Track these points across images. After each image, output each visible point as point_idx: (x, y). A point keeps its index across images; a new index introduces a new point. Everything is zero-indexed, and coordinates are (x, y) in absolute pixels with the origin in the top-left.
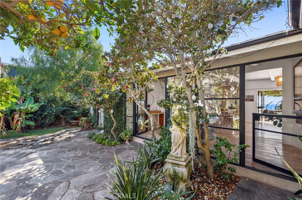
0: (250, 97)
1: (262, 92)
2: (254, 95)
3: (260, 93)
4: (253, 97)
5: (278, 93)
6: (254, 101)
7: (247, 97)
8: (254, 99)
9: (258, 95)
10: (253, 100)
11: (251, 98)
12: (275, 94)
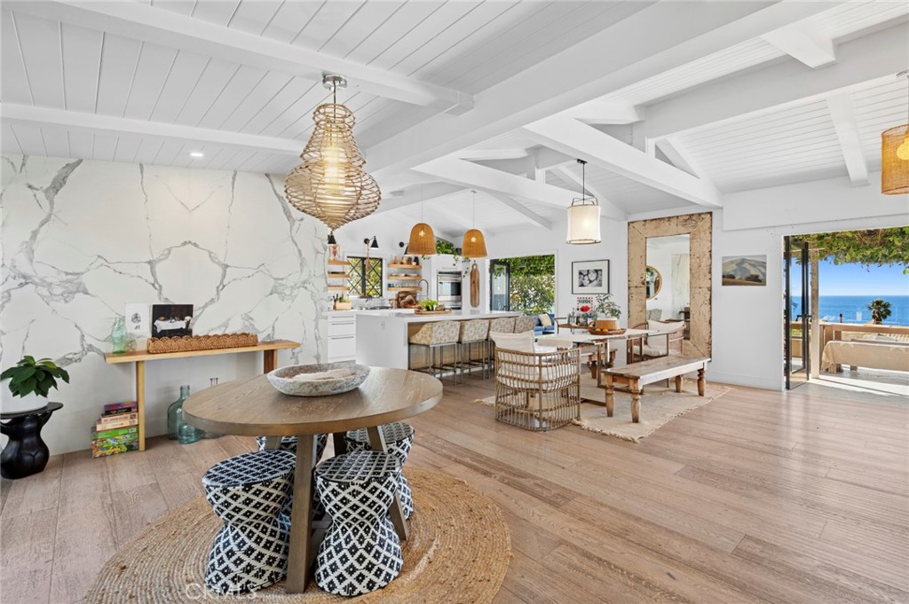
0: (748, 266)
1: (807, 244)
2: (765, 256)
3: (798, 246)
4: (764, 265)
5: (883, 244)
6: (765, 285)
7: (734, 267)
8: (764, 275)
9: (787, 256)
10: (761, 277)
11: (753, 272)
12: (868, 252)
